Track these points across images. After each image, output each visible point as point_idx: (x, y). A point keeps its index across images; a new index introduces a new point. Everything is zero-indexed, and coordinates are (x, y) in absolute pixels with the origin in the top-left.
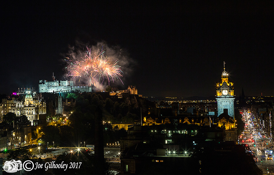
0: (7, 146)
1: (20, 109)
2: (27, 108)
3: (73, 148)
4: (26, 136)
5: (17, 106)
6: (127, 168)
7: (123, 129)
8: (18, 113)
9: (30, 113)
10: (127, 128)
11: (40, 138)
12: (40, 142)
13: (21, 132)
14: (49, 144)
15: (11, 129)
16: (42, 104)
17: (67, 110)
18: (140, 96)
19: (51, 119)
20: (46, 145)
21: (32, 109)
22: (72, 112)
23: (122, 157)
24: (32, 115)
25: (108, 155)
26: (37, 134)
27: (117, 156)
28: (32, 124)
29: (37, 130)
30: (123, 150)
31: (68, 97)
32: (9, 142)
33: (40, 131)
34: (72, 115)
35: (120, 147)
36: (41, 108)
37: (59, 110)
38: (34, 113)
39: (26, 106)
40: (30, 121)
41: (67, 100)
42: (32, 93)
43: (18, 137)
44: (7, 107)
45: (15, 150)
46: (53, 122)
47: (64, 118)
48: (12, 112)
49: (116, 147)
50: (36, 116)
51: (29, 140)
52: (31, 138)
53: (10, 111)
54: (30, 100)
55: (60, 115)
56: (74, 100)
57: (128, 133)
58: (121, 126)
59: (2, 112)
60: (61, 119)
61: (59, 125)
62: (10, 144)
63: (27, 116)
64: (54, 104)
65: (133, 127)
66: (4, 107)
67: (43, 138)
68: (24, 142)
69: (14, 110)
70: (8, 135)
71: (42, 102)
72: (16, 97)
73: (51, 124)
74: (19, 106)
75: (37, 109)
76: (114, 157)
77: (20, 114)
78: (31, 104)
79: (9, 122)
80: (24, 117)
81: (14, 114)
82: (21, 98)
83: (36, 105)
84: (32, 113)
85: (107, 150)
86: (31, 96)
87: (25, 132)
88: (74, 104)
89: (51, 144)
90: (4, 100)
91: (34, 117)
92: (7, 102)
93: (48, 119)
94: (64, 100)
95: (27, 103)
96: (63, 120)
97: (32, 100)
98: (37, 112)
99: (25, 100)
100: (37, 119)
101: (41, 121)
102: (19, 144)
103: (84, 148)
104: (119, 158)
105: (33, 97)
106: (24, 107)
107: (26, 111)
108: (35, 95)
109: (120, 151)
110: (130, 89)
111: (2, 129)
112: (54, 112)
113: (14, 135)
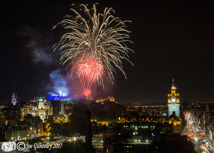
0: (27, 137)
1: (36, 111)
2: (40, 111)
3: (71, 138)
4: (39, 130)
5: (33, 109)
6: (107, 151)
7: (105, 125)
8: (34, 114)
9: (42, 114)
10: (107, 125)
11: (49, 131)
12: (49, 134)
13: (36, 127)
14: (55, 135)
15: (29, 125)
16: (50, 108)
17: (67, 112)
18: (116, 102)
19: (56, 118)
20: (53, 136)
21: (44, 112)
22: (70, 114)
23: (104, 144)
24: (44, 116)
25: (95, 142)
26: (46, 128)
27: (101, 143)
28: (43, 122)
29: (47, 125)
30: (105, 139)
31: (67, 103)
32: (28, 134)
33: (49, 127)
34: (70, 116)
35: (103, 137)
36: (49, 111)
37: (62, 112)
38: (45, 114)
39: (39, 110)
40: (42, 120)
41: (67, 106)
42: (44, 101)
43: (34, 131)
44: (27, 110)
45: (32, 139)
46: (58, 120)
47: (65, 118)
48: (30, 113)
49: (100, 137)
50: (46, 117)
51: (41, 132)
52: (43, 131)
53: (28, 113)
54: (42, 105)
55: (62, 116)
56: (72, 105)
57: (108, 128)
58: (103, 123)
59: (23, 113)
60: (63, 118)
61: (61, 122)
62: (28, 135)
63: (40, 116)
64: (58, 108)
65: (112, 124)
66: (24, 110)
67: (51, 131)
68: (38, 134)
69: (31, 112)
70: (27, 129)
71: (50, 106)
72: (33, 103)
73: (56, 121)
74: (35, 109)
75: (47, 111)
76: (99, 144)
77: (35, 115)
78: (43, 108)
79: (28, 120)
80: (38, 117)
81: (31, 115)
82: (36, 104)
83: (46, 109)
84: (44, 114)
85: (94, 140)
86: (43, 103)
87: (39, 127)
88: (72, 108)
89: (56, 135)
90: (24, 106)
91: (45, 117)
92: (27, 107)
93: (54, 118)
94: (65, 106)
95: (40, 107)
96: (64, 119)
97: (43, 105)
98: (47, 114)
99: (39, 105)
100: (47, 118)
101: (50, 119)
102: (35, 135)
103: (78, 138)
104: (102, 145)
105: (44, 104)
106: (38, 110)
107: (40, 113)
108: (46, 102)
109: (103, 140)
110: (110, 98)
111: (23, 125)
112: (58, 113)
113: (31, 129)
